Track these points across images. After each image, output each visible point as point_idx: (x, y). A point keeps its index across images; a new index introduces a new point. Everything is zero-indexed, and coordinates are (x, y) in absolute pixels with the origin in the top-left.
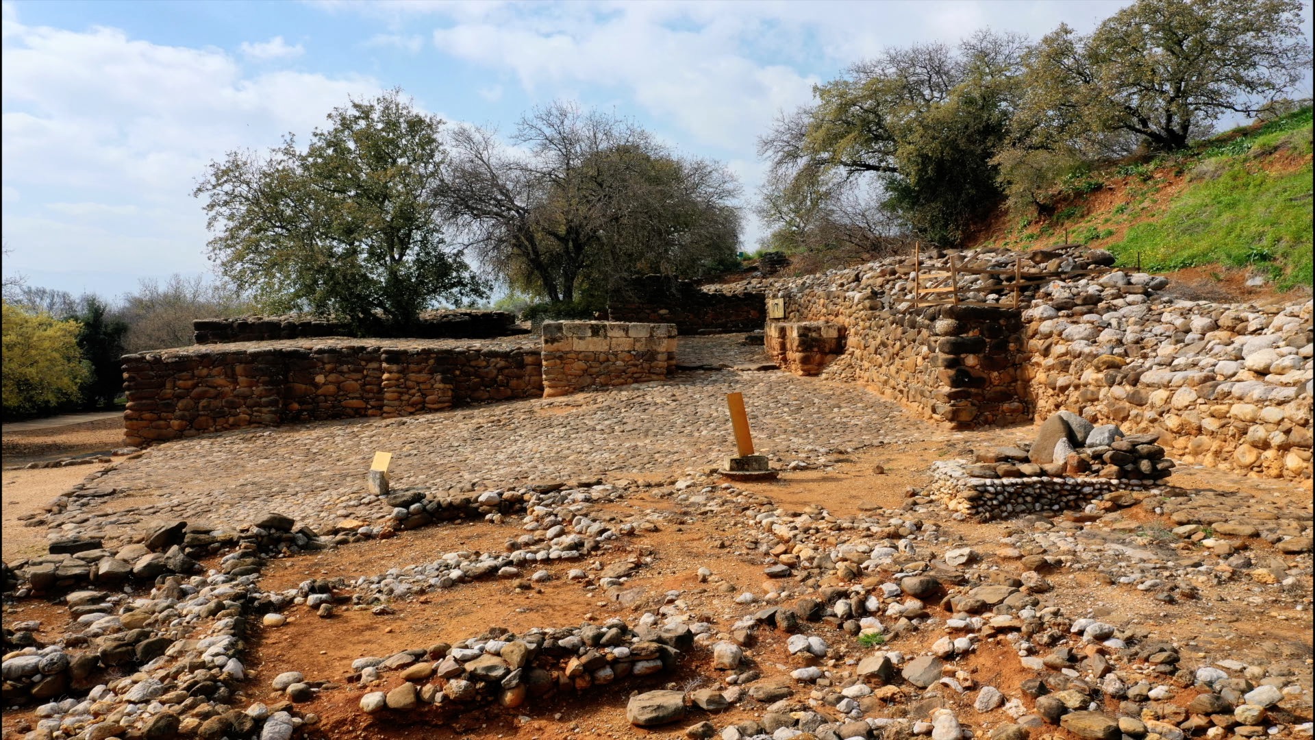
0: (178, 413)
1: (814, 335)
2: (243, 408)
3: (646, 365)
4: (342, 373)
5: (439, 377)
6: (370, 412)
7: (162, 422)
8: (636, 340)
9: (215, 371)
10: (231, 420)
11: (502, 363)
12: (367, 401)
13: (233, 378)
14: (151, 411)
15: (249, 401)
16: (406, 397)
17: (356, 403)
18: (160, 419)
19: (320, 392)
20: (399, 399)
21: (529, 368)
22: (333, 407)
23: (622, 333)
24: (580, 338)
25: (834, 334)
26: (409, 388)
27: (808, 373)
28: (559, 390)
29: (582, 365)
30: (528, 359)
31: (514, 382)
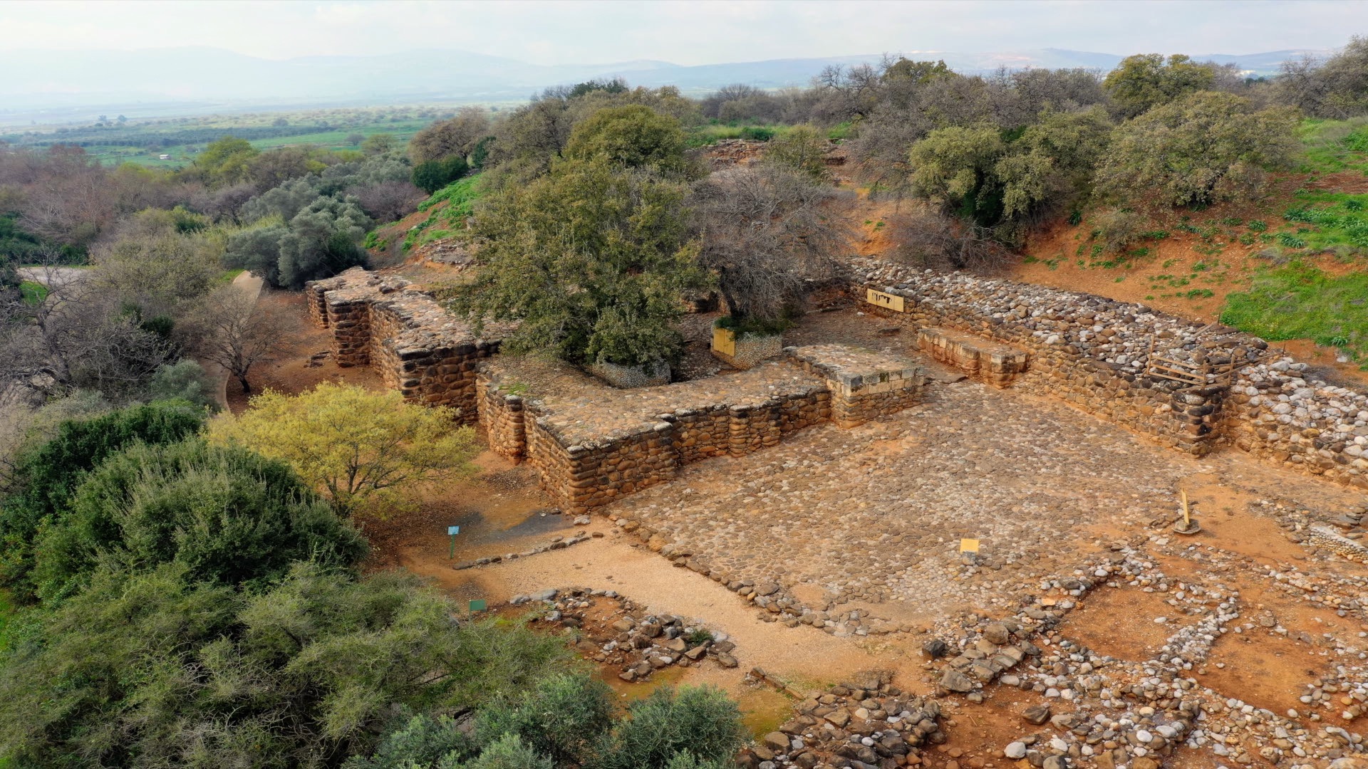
0: (612, 484)
1: (1011, 361)
2: (654, 472)
3: (911, 396)
4: (699, 428)
5: (773, 423)
6: (718, 453)
7: (601, 493)
8: (906, 380)
9: (633, 448)
10: (646, 481)
11: (802, 403)
12: (714, 444)
13: (645, 450)
14: (592, 486)
15: (657, 466)
16: (750, 440)
17: (708, 448)
18: (598, 490)
19: (684, 444)
20: (746, 442)
21: (820, 403)
22: (693, 453)
23: (898, 377)
24: (873, 385)
25: (1023, 359)
26: (751, 433)
27: (1004, 387)
28: (857, 422)
29: (873, 402)
30: (819, 397)
31: (810, 415)
